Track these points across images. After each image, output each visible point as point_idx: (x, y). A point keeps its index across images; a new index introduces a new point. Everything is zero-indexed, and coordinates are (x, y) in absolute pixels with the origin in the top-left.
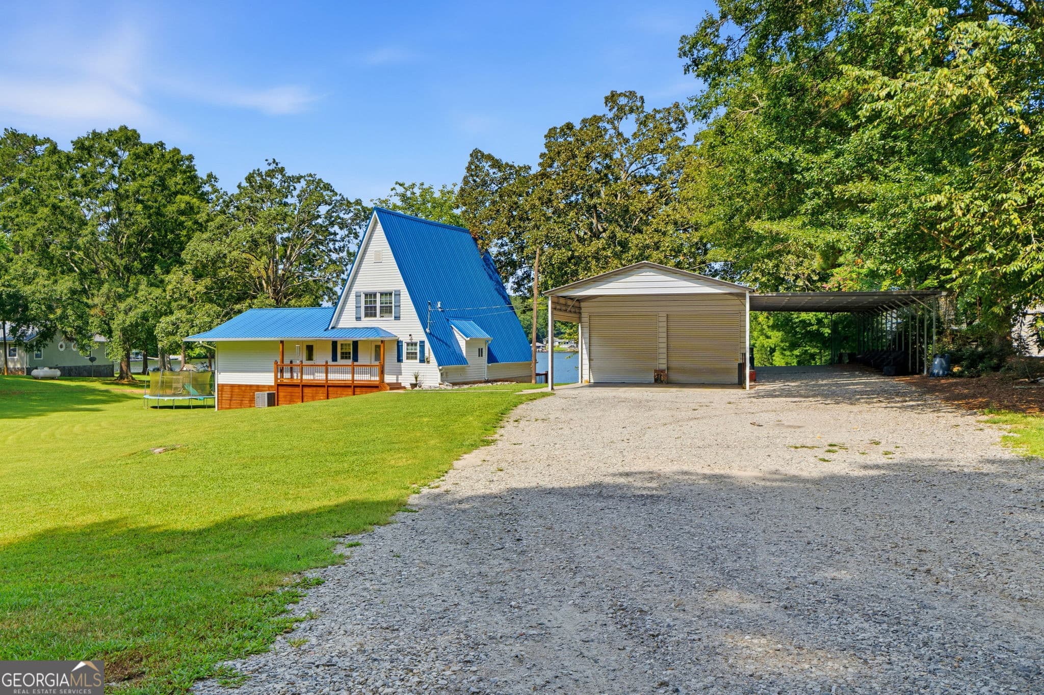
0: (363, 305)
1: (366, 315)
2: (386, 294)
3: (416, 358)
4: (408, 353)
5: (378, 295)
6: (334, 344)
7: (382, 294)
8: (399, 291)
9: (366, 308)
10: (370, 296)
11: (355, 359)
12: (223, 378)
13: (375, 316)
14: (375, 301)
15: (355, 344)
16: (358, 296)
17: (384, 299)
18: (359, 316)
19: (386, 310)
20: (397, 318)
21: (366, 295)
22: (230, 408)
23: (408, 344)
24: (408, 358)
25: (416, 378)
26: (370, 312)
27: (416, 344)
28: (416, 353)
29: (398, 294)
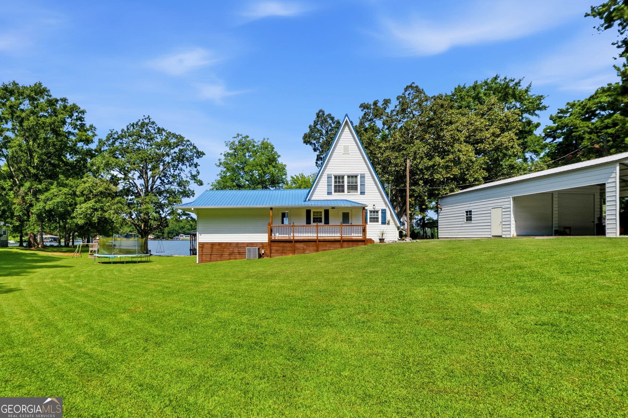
0: (333, 184)
1: (335, 191)
2: (352, 177)
3: (378, 221)
4: (370, 218)
5: (346, 178)
6: (308, 212)
7: (349, 177)
8: (364, 174)
9: (335, 186)
10: (339, 178)
11: (327, 222)
12: (203, 238)
13: (343, 191)
14: (343, 182)
15: (327, 212)
16: (329, 177)
17: (351, 179)
18: (329, 191)
19: (353, 188)
20: (362, 193)
21: (335, 177)
22: (210, 261)
23: (371, 212)
24: (370, 221)
25: (382, 235)
26: (339, 188)
27: (377, 212)
28: (378, 218)
29: (363, 177)
